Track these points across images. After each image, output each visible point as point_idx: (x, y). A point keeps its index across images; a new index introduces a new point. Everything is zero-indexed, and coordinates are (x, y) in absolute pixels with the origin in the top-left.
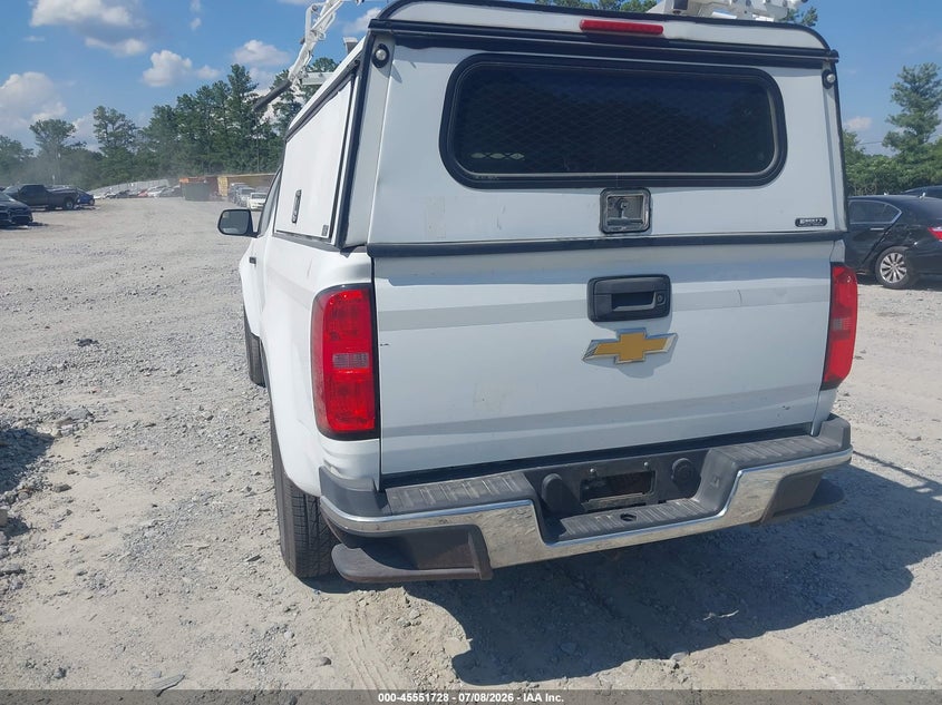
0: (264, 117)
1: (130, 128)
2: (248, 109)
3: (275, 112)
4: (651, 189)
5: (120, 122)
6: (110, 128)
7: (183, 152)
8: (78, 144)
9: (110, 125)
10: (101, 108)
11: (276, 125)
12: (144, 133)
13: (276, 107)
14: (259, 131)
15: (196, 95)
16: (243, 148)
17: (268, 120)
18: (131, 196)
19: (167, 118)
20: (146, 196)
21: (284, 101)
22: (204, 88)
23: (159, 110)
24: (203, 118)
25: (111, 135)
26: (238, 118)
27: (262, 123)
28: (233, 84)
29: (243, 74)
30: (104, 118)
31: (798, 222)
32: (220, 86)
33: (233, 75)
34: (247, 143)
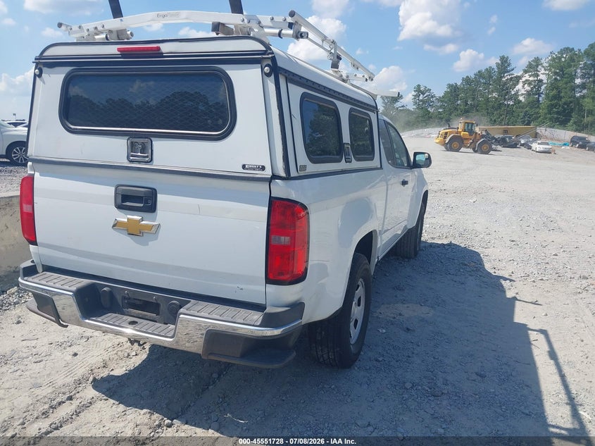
0: (515, 90)
1: (432, 97)
2: (505, 83)
3: (523, 86)
4: (152, 139)
5: (427, 94)
6: (421, 97)
7: (459, 112)
8: (403, 106)
9: (422, 95)
10: (419, 86)
11: (523, 94)
12: (440, 100)
13: (524, 83)
14: (510, 99)
15: (473, 76)
16: (496, 110)
17: (518, 91)
18: (422, 137)
19: (454, 91)
20: (430, 137)
21: (531, 79)
22: (479, 72)
23: (450, 86)
24: (474, 91)
25: (421, 101)
26: (496, 90)
27: (513, 93)
28: (498, 68)
29: (506, 61)
30: (419, 90)
31: (244, 167)
32: (489, 70)
33: (500, 62)
34: (500, 106)
